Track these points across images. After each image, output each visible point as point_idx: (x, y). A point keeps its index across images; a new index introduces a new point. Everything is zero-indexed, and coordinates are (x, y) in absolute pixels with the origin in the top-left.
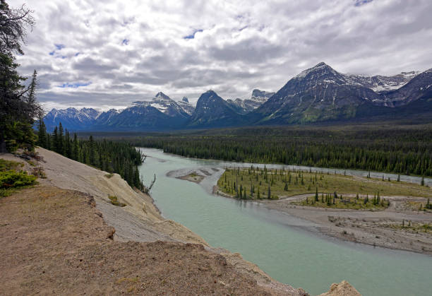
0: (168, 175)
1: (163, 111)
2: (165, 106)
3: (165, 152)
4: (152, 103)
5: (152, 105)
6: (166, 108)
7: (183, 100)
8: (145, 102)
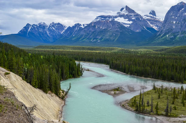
0: (94, 88)
1: (126, 26)
2: (129, 20)
3: (110, 68)
4: (116, 17)
5: (116, 20)
6: (131, 22)
7: (150, 13)
8: (109, 17)
